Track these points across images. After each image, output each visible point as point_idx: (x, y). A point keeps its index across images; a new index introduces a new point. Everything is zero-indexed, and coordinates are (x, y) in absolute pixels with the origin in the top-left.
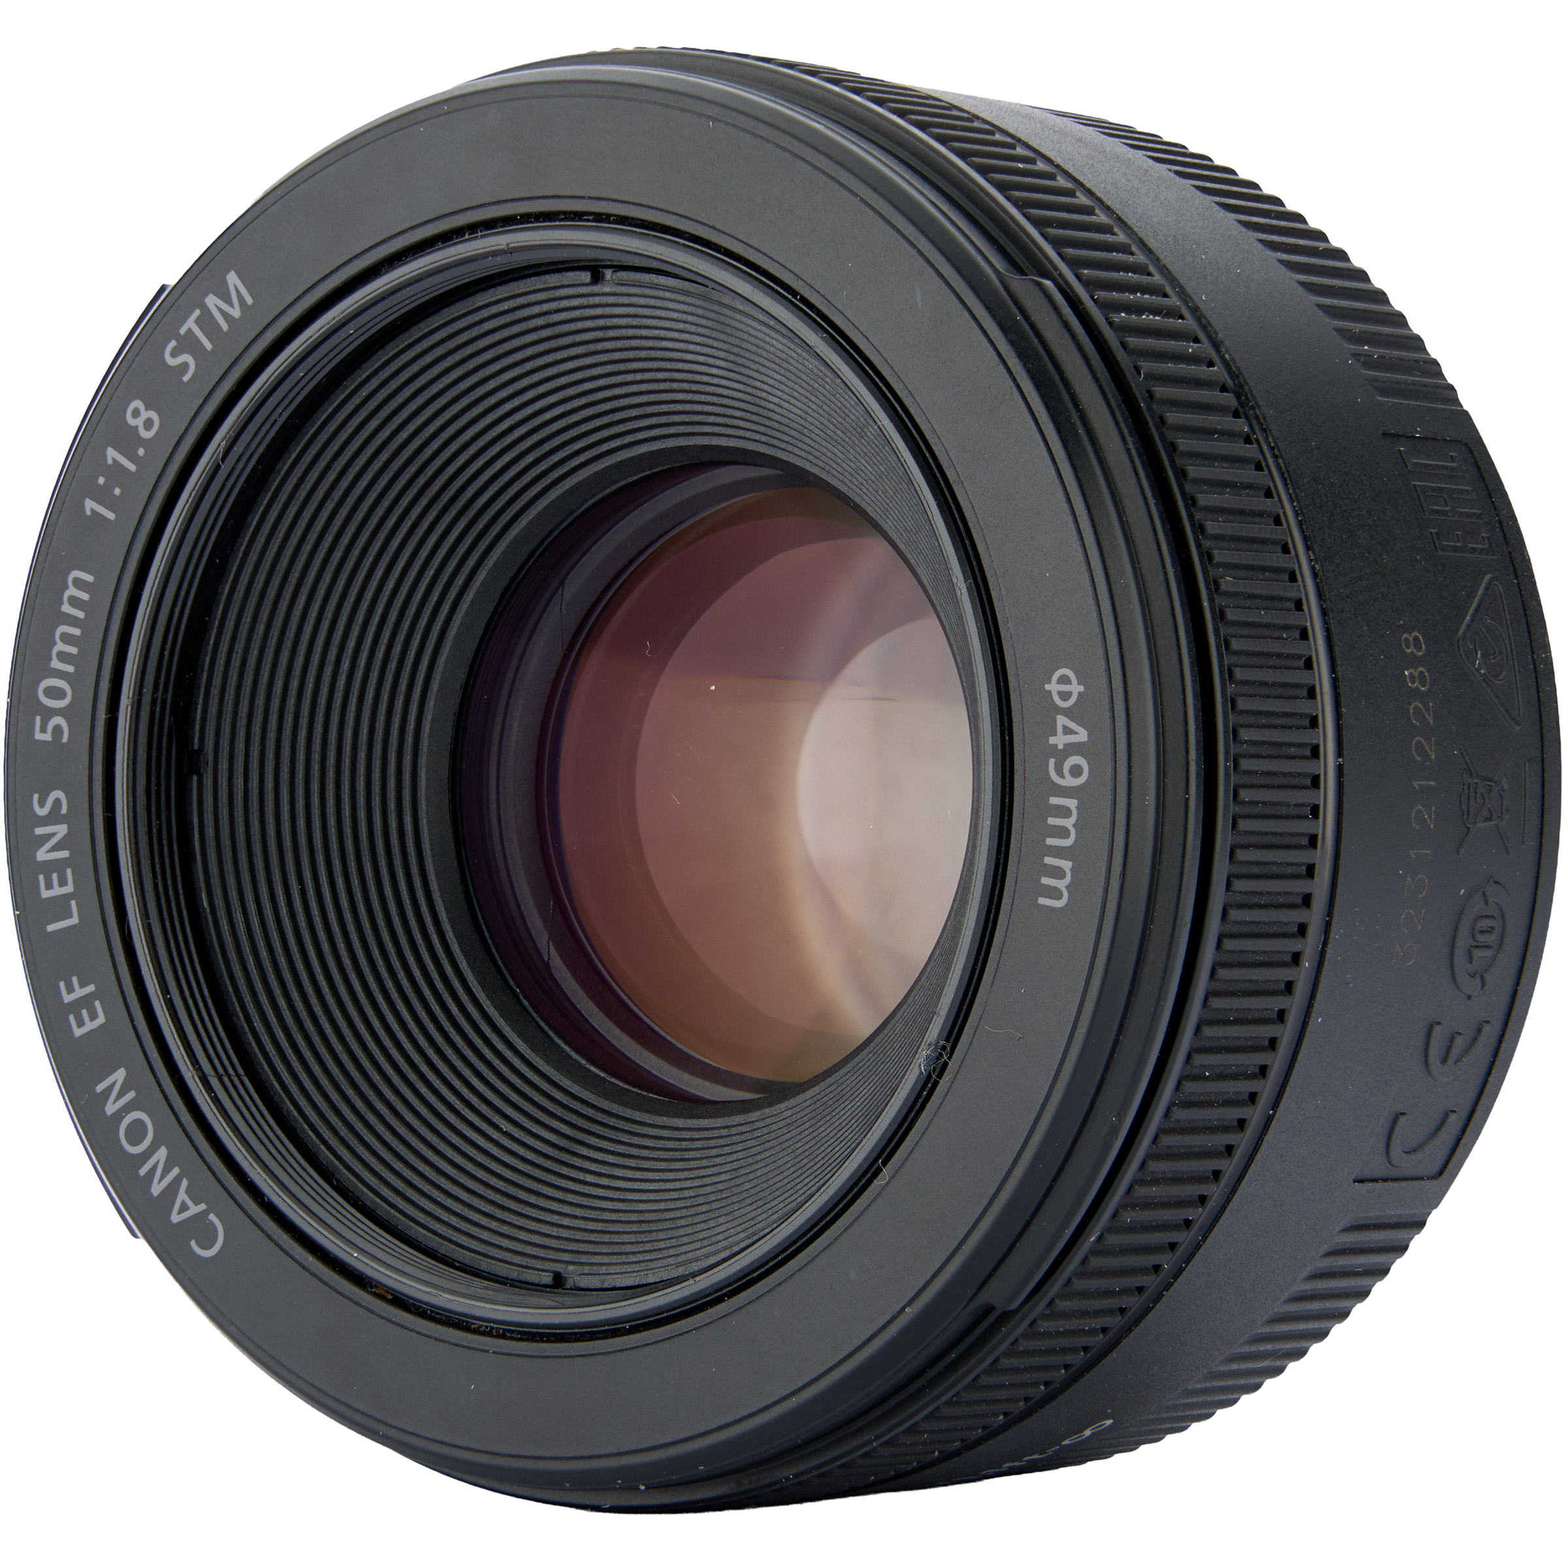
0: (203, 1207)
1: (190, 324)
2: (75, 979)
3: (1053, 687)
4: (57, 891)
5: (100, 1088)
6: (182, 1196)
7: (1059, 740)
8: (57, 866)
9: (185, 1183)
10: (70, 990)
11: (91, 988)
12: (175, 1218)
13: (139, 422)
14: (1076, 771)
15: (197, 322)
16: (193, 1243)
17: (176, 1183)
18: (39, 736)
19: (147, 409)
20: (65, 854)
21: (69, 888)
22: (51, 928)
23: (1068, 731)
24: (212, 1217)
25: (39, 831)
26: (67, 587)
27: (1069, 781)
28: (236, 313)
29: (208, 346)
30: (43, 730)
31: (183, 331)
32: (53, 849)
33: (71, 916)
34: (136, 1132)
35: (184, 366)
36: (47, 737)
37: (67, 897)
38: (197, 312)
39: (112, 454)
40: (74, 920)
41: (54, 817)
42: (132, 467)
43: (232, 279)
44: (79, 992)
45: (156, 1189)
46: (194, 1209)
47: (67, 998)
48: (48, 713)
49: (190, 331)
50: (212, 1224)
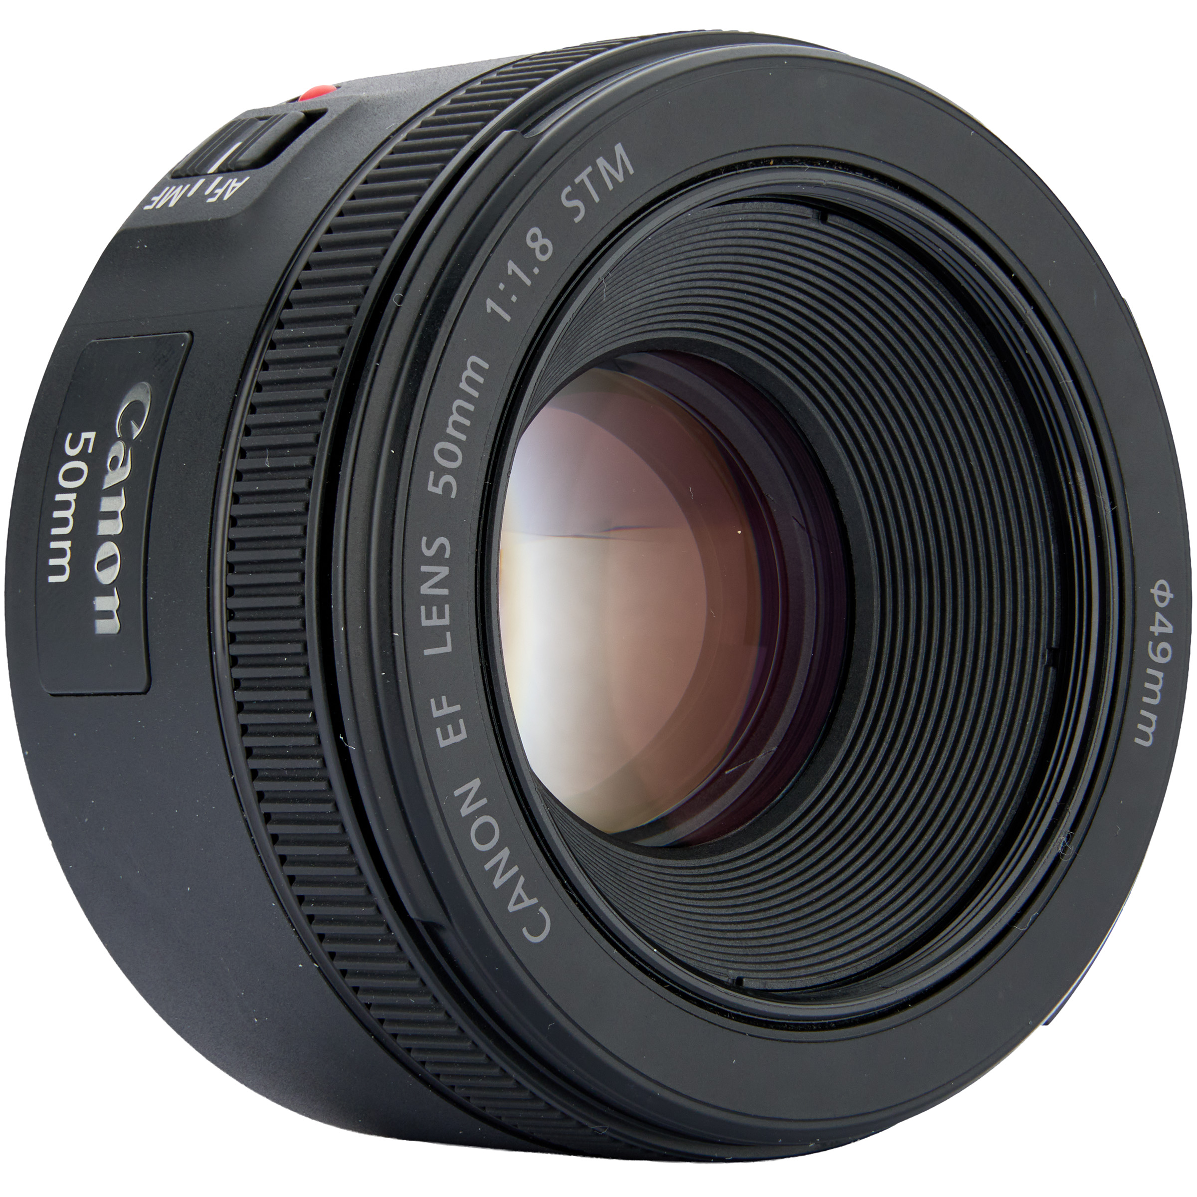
0: (535, 901)
1: (583, 176)
2: (444, 698)
3: (1155, 591)
4: (435, 622)
5: (457, 793)
6: (519, 890)
7: (1156, 629)
8: (439, 601)
9: (522, 879)
10: (439, 707)
11: (457, 708)
12: (511, 908)
13: (536, 246)
14: (1164, 653)
15: (589, 176)
16: (524, 930)
17: (515, 879)
18: (431, 488)
19: (543, 237)
20: (445, 592)
21: (446, 621)
22: (427, 652)
23: (1162, 624)
24: (542, 910)
25: (424, 569)
26: (466, 369)
27: (1159, 659)
28: (620, 178)
29: (597, 199)
30: (436, 484)
31: (577, 181)
32: (435, 586)
33: (446, 645)
34: (485, 833)
35: (576, 210)
36: (439, 490)
37: (444, 628)
38: (590, 169)
39: (512, 266)
40: (448, 649)
41: (438, 559)
42: (528, 282)
43: (619, 149)
44: (447, 710)
45: (498, 882)
46: (528, 902)
47: (436, 714)
48: (441, 471)
49: (582, 181)
50: (541, 914)
